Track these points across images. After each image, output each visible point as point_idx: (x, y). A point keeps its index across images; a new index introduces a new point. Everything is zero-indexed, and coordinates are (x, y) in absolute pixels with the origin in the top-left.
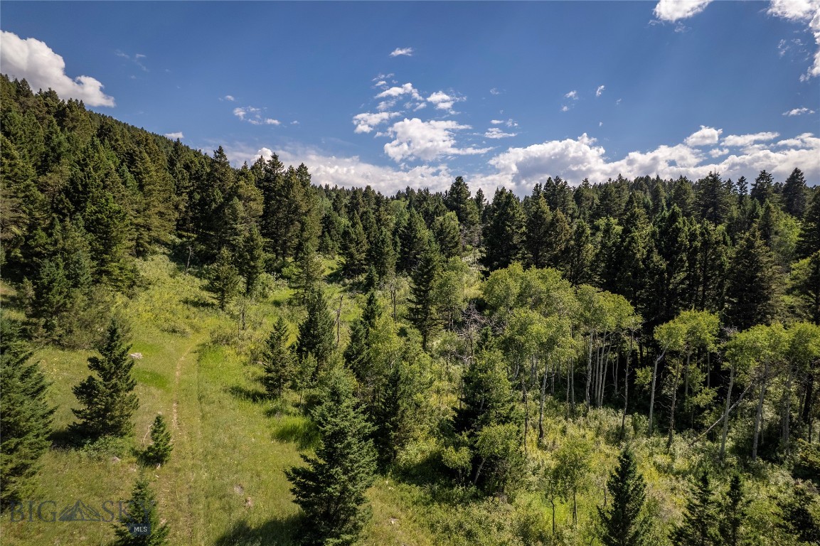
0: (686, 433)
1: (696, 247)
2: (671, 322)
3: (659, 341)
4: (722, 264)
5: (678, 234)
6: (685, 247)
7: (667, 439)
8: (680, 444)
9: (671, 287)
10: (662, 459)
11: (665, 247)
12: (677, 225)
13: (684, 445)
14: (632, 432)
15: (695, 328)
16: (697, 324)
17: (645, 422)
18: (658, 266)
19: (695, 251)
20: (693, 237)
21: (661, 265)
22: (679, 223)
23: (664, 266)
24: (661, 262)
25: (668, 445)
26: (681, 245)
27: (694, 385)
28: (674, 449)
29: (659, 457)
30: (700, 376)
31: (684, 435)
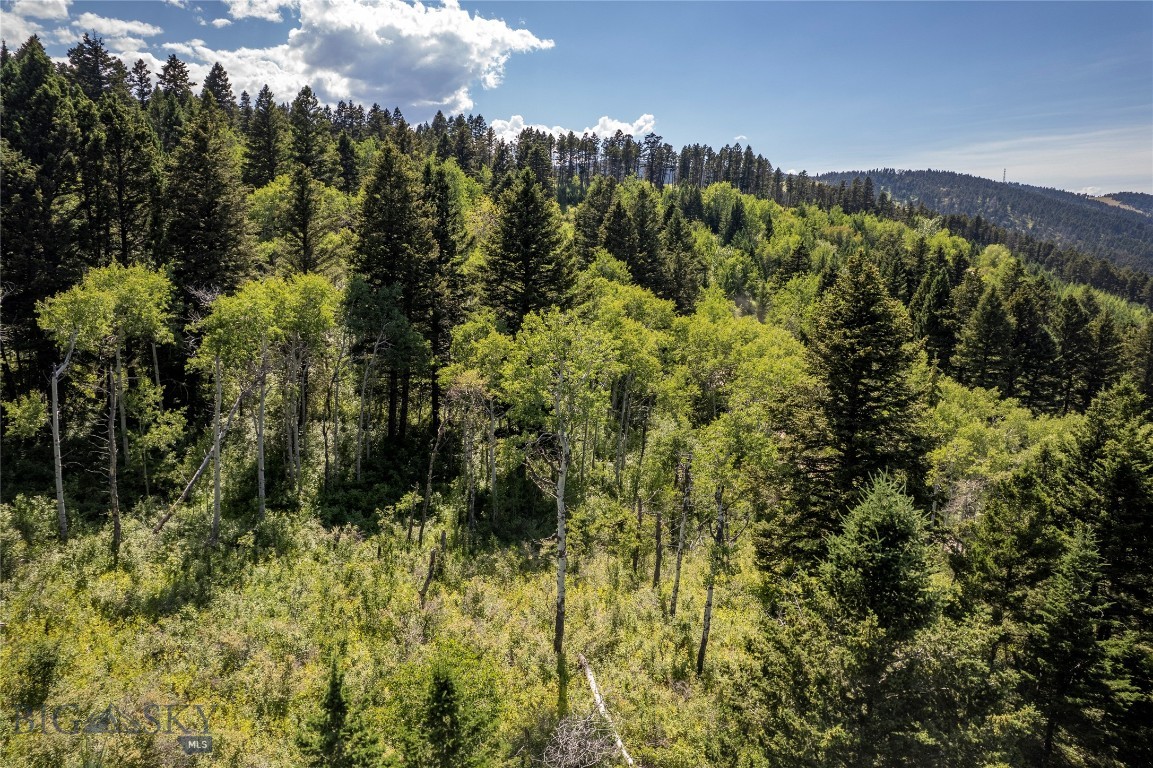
0: (139, 506)
1: (97, 140)
2: (76, 288)
3: (53, 333)
4: (154, 180)
5: (51, 110)
6: (74, 140)
7: (106, 534)
8: (138, 534)
9: (55, 219)
10: (110, 587)
11: (25, 133)
12: (45, 91)
13: (145, 533)
14: (20, 547)
15: (127, 299)
16: (131, 291)
17: (43, 510)
18: (15, 174)
19: (96, 151)
20: (85, 119)
21: (23, 171)
22: (51, 86)
23: (31, 174)
24: (22, 165)
25: (114, 547)
26: (63, 133)
27: (141, 411)
28: (129, 552)
29: (100, 584)
30: (151, 392)
31: (138, 513)
